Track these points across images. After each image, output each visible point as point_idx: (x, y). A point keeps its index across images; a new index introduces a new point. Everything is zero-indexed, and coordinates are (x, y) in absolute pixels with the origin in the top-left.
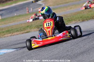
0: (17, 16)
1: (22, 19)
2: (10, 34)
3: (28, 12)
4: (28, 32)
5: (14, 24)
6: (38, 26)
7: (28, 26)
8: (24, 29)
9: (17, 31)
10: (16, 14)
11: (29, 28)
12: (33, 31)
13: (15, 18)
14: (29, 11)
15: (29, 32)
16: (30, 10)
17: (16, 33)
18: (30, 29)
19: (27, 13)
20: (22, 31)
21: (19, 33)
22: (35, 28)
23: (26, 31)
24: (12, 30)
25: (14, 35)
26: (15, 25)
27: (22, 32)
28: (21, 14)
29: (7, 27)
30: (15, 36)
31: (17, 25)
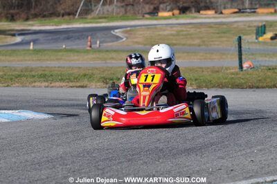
0: (66, 50)
1: (76, 58)
2: (46, 84)
3: (91, 47)
4: (82, 87)
5: (57, 66)
6: (106, 79)
7: (85, 75)
8: (77, 79)
9: (62, 80)
10: (64, 46)
11: (86, 80)
12: (94, 86)
13: (61, 53)
14: (93, 46)
15: (86, 87)
16: (96, 43)
17: (57, 84)
18: (88, 81)
19: (89, 48)
20: (72, 82)
21: (64, 84)
22: (98, 81)
23: (78, 84)
24: (52, 75)
25: (52, 87)
26: (59, 67)
27: (71, 84)
28: (75, 47)
29: (42, 67)
30: (54, 90)
31: (64, 67)
